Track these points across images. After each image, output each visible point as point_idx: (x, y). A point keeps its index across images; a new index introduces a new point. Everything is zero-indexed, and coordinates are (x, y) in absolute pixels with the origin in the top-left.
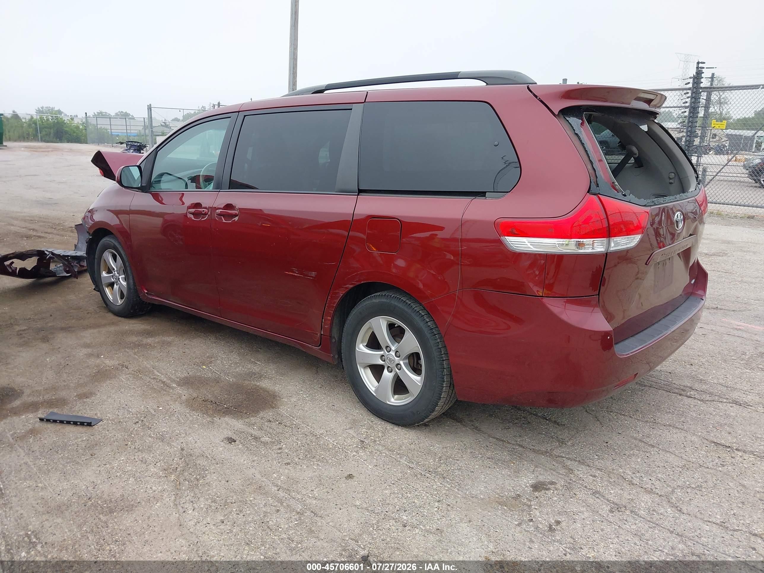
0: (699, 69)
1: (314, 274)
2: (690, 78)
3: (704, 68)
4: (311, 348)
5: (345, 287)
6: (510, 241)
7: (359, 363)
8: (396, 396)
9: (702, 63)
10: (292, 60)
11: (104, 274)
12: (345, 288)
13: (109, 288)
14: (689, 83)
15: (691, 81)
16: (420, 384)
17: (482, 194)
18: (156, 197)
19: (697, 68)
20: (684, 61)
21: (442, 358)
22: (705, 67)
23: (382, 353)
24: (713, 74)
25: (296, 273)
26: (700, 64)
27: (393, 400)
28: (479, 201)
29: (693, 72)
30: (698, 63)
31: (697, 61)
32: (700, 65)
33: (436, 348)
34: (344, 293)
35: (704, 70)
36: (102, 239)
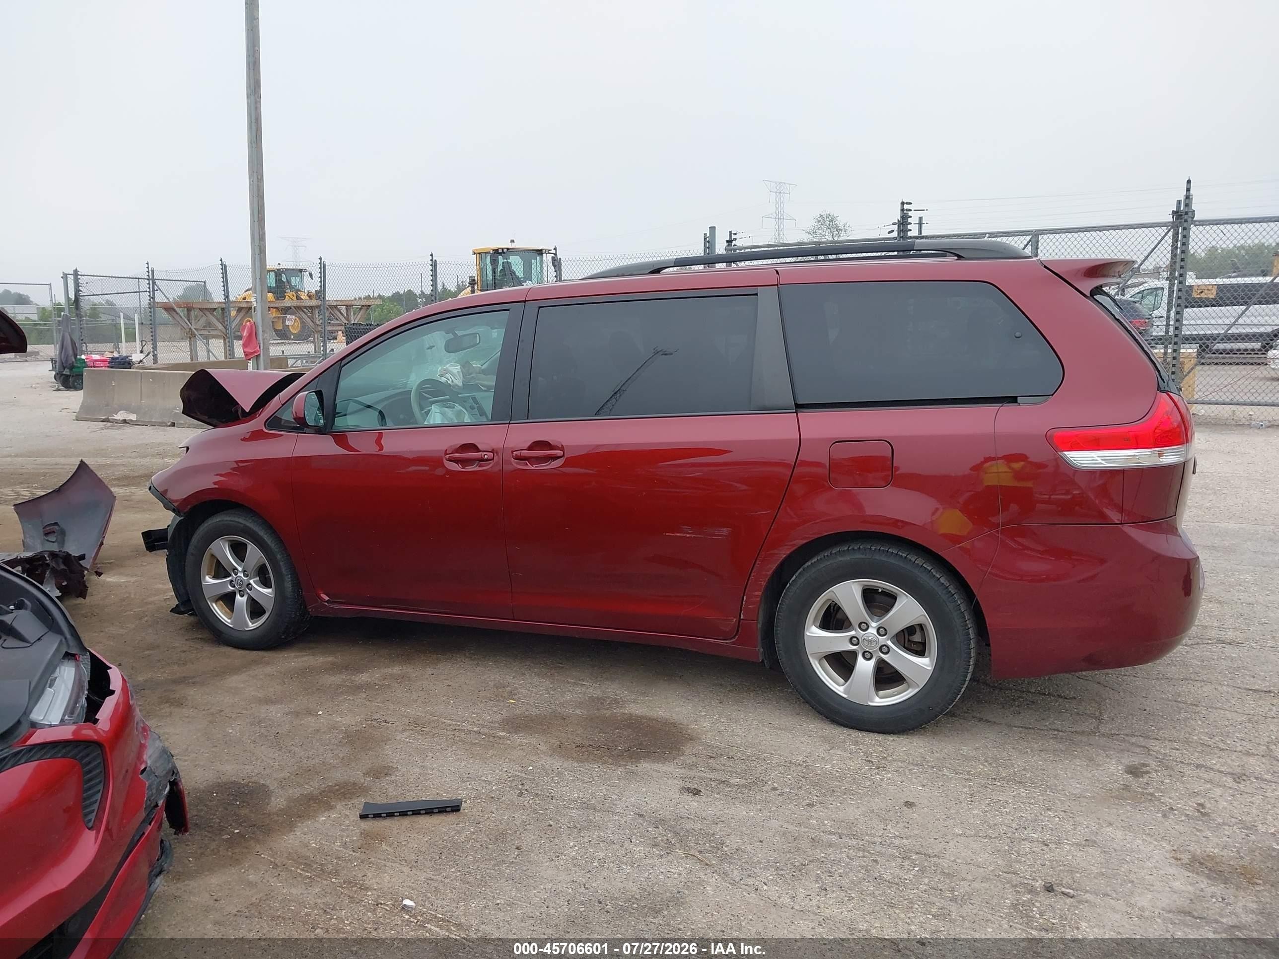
0: (905, 212)
1: (725, 531)
2: (894, 224)
3: (911, 210)
4: (714, 643)
5: (791, 543)
6: (1071, 457)
7: (811, 654)
8: (881, 693)
9: (907, 203)
10: (256, 199)
11: (209, 580)
12: (791, 545)
13: (218, 602)
14: (893, 231)
15: (895, 227)
16: (929, 668)
17: (1014, 400)
18: (341, 439)
19: (901, 210)
20: (776, 193)
21: (967, 625)
22: (913, 210)
23: (853, 633)
24: (921, 219)
25: (689, 533)
26: (905, 205)
27: (877, 699)
28: (1007, 409)
29: (898, 216)
30: (903, 203)
31: (901, 201)
32: (906, 207)
33: (959, 612)
34: (789, 552)
35: (910, 213)
36: (207, 518)
